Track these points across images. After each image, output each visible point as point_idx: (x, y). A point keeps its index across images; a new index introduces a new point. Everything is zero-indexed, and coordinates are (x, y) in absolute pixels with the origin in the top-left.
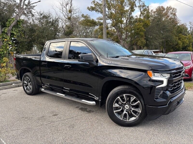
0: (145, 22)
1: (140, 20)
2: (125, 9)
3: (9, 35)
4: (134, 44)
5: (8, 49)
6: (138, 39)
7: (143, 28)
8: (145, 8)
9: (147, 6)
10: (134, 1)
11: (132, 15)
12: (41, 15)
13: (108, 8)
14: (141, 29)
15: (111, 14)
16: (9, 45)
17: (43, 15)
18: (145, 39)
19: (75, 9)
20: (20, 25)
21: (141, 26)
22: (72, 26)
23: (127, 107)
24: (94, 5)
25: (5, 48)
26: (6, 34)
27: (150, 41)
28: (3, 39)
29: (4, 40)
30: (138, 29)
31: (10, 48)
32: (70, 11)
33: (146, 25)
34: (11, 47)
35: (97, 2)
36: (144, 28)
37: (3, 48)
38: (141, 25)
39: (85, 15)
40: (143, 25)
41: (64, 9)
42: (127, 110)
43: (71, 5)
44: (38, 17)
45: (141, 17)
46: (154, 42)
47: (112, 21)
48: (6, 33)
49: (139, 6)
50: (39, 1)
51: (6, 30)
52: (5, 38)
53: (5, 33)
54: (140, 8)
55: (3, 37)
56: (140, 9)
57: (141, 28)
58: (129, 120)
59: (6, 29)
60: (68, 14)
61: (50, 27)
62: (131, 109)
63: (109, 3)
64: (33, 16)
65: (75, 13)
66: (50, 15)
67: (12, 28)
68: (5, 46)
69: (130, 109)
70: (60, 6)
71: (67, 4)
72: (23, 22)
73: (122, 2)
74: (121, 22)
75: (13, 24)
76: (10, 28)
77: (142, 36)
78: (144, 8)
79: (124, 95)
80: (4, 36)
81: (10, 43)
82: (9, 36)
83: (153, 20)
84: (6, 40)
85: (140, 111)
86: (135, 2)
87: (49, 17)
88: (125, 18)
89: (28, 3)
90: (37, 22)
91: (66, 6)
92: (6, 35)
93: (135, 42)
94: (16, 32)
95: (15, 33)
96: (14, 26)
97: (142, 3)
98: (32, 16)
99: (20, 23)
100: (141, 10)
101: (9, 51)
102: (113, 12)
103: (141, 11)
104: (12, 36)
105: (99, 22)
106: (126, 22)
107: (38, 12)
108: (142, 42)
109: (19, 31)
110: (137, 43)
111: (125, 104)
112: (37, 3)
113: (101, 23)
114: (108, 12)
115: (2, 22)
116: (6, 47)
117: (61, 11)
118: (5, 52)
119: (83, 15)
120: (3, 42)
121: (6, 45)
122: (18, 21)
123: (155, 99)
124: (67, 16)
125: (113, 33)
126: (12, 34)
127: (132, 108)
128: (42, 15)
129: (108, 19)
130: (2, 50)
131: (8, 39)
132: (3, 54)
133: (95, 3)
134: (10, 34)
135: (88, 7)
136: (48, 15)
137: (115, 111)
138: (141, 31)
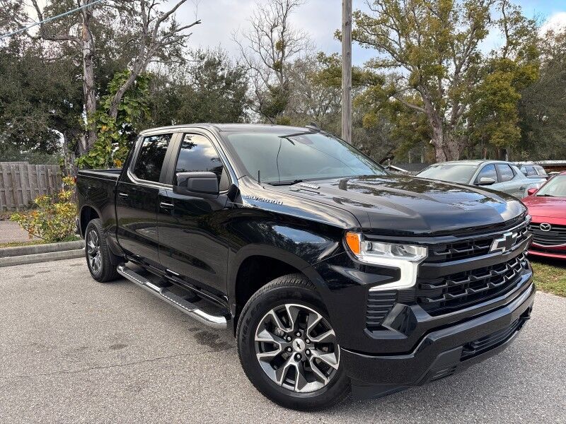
0: (521, 70)
1: (502, 65)
2: (455, 33)
3: (113, 115)
4: (478, 142)
5: (108, 152)
6: (493, 125)
7: (512, 90)
8: (523, 27)
9: (530, 18)
10: (485, 5)
11: (477, 49)
12: (202, 58)
13: (398, 31)
14: (504, 92)
15: (408, 48)
16: (114, 141)
17: (206, 60)
18: (519, 124)
19: (295, 38)
20: (144, 89)
21: (507, 84)
22: (286, 88)
23: (298, 346)
24: (357, 24)
25: (101, 150)
26: (108, 113)
27: (537, 132)
28: (99, 126)
29: (100, 129)
30: (495, 94)
31: (114, 151)
32: (281, 46)
33: (522, 80)
34: (117, 148)
35: (366, 16)
36: (517, 90)
37: (96, 150)
38: (506, 80)
39: (328, 55)
40: (514, 80)
41: (266, 39)
42: (298, 356)
43: (284, 28)
44: (194, 64)
45: (507, 55)
46: (550, 136)
47: (410, 70)
48: (107, 109)
49: (501, 21)
50: (197, 23)
51: (107, 102)
52: (105, 124)
53: (103, 109)
54: (506, 27)
55: (99, 122)
56: (507, 31)
57: (506, 89)
58: (303, 390)
59: (108, 98)
60: (275, 54)
61: (223, 91)
62: (310, 354)
63: (403, 17)
64: (183, 62)
65: (294, 49)
66: (222, 59)
67: (123, 97)
68: (100, 145)
69: (308, 352)
70: (254, 33)
71: (275, 26)
72: (152, 80)
73: (445, 11)
74: (440, 73)
75: (125, 86)
76: (118, 96)
77: (509, 116)
78: (519, 25)
79: (288, 306)
80: (102, 119)
81: (115, 136)
82: (115, 118)
83: (551, 63)
84: (104, 127)
85: (335, 364)
86: (486, 9)
87: (219, 63)
88: (451, 61)
89: (170, 29)
90: (189, 79)
91: (272, 31)
92: (106, 115)
93: (484, 135)
94: (132, 107)
95: (129, 111)
96: (128, 92)
97: (512, 10)
98: (181, 64)
99: (143, 82)
100: (507, 34)
101: (110, 159)
102: (414, 41)
103: (508, 37)
104: (120, 117)
105: (370, 74)
106: (457, 72)
107: (194, 52)
108: (507, 136)
109: (139, 103)
110: (489, 137)
111: (293, 336)
112: (190, 26)
113: (376, 78)
114: (400, 45)
115: (98, 80)
116: (104, 148)
117: (256, 46)
118: (102, 160)
119: (322, 54)
120: (99, 134)
121: (104, 142)
122: (138, 78)
123: (366, 329)
124: (274, 59)
125: (413, 107)
126: (123, 114)
127: (313, 352)
128: (204, 58)
129: (400, 66)
130: (94, 155)
131: (111, 125)
132: (97, 165)
133: (360, 19)
134: (116, 114)
135: (337, 32)
136: (217, 59)
137: (259, 355)
138: (504, 98)
